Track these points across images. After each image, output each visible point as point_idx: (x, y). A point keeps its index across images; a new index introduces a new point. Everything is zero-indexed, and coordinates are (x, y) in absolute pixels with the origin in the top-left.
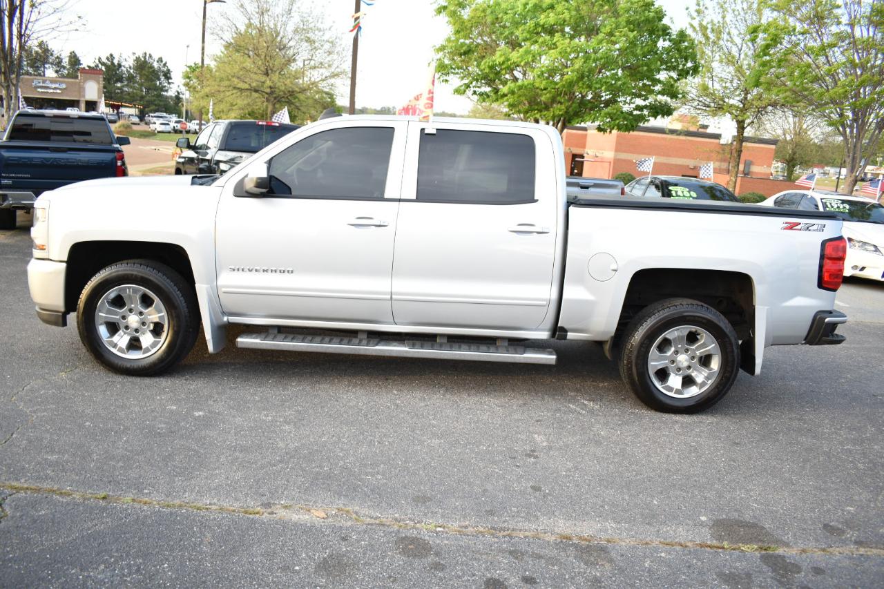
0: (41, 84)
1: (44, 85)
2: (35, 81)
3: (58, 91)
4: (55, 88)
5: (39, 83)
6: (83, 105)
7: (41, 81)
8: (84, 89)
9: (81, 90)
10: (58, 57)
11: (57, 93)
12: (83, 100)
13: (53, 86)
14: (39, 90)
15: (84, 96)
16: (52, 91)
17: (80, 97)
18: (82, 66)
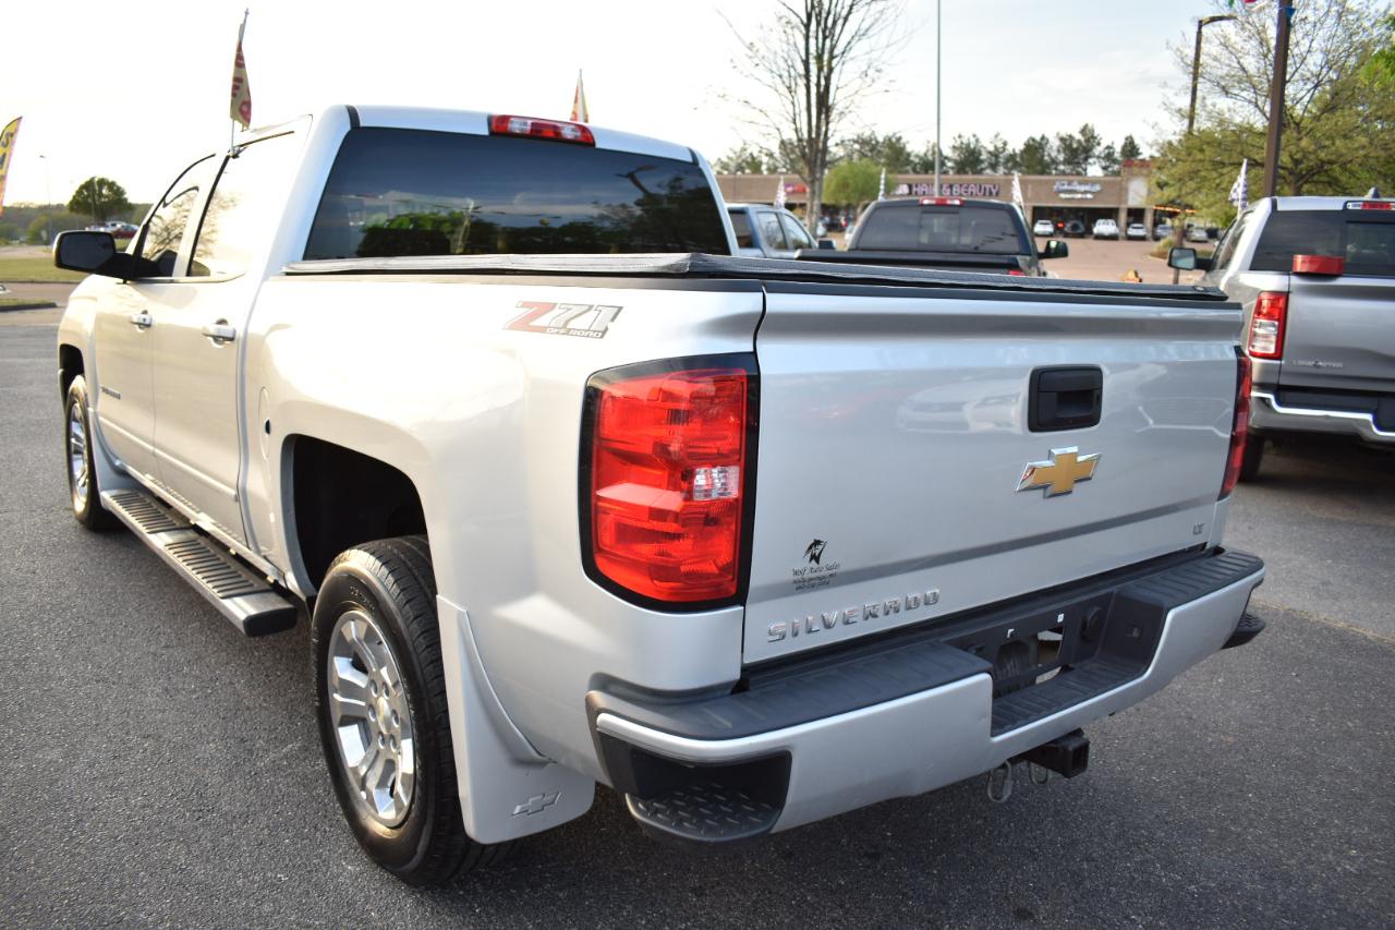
0: (1066, 187)
1: (1070, 188)
2: (1057, 183)
3: (1089, 196)
4: (1086, 192)
5: (1063, 185)
6: (1123, 216)
7: (1066, 183)
8: (1127, 190)
9: (1123, 192)
10: (1108, 147)
11: (1087, 199)
12: (1124, 207)
13: (1083, 188)
14: (1063, 196)
15: (1126, 201)
16: (1079, 196)
17: (1120, 203)
18: (1141, 157)
